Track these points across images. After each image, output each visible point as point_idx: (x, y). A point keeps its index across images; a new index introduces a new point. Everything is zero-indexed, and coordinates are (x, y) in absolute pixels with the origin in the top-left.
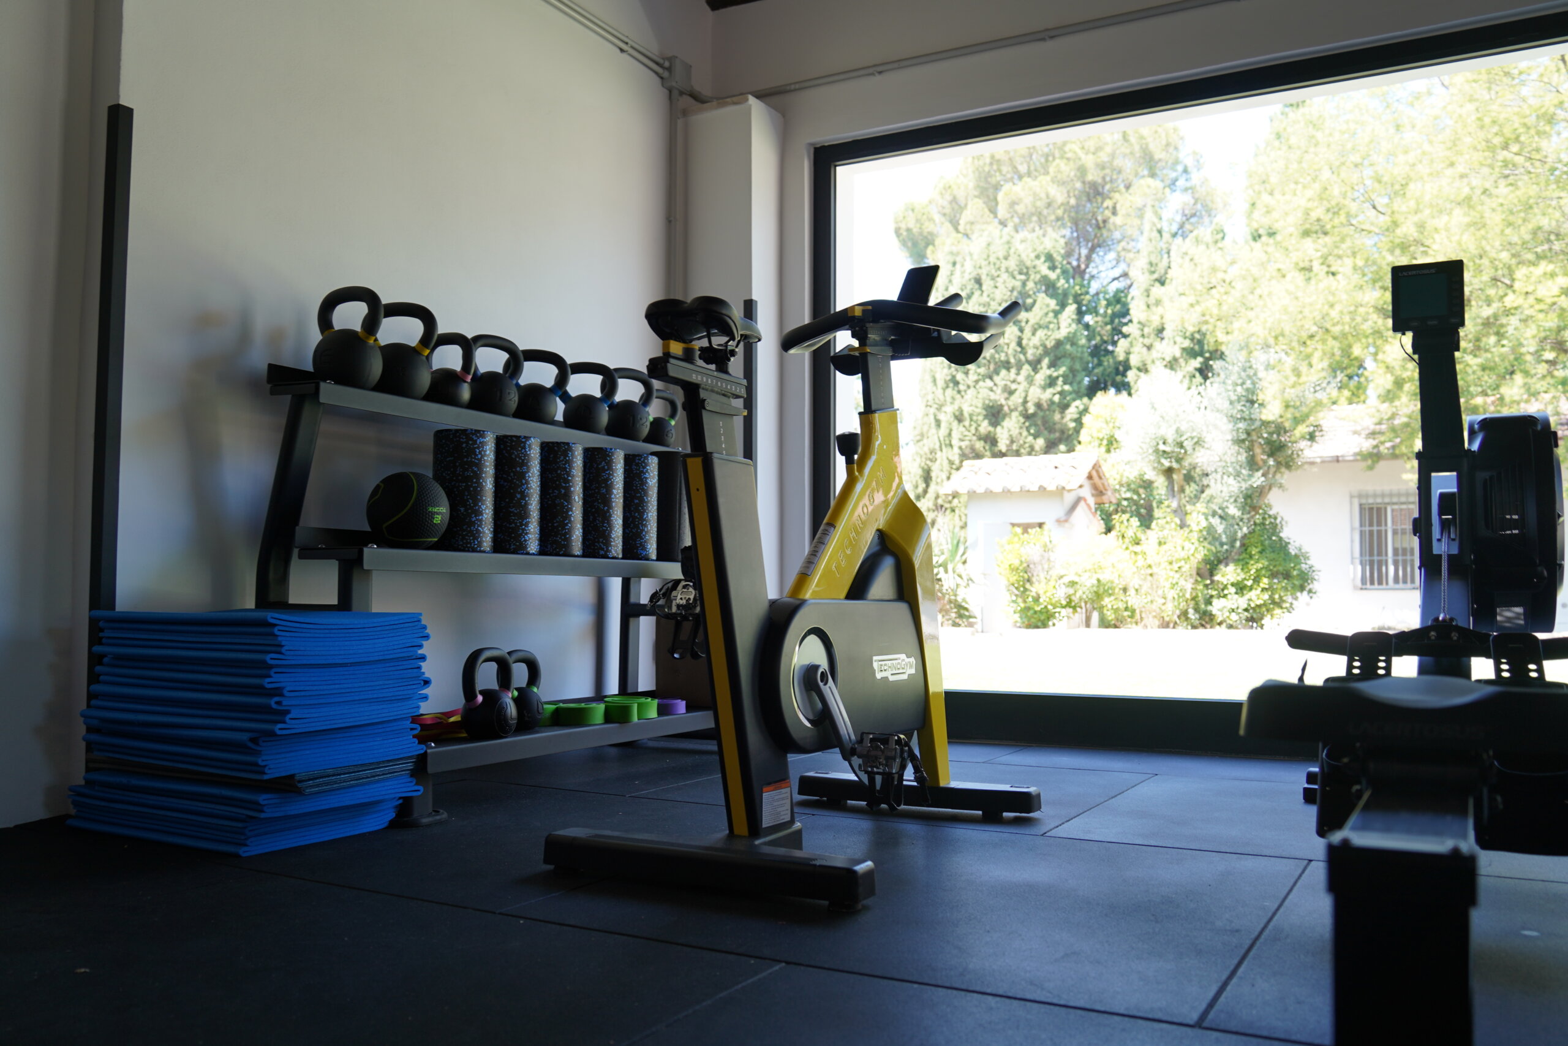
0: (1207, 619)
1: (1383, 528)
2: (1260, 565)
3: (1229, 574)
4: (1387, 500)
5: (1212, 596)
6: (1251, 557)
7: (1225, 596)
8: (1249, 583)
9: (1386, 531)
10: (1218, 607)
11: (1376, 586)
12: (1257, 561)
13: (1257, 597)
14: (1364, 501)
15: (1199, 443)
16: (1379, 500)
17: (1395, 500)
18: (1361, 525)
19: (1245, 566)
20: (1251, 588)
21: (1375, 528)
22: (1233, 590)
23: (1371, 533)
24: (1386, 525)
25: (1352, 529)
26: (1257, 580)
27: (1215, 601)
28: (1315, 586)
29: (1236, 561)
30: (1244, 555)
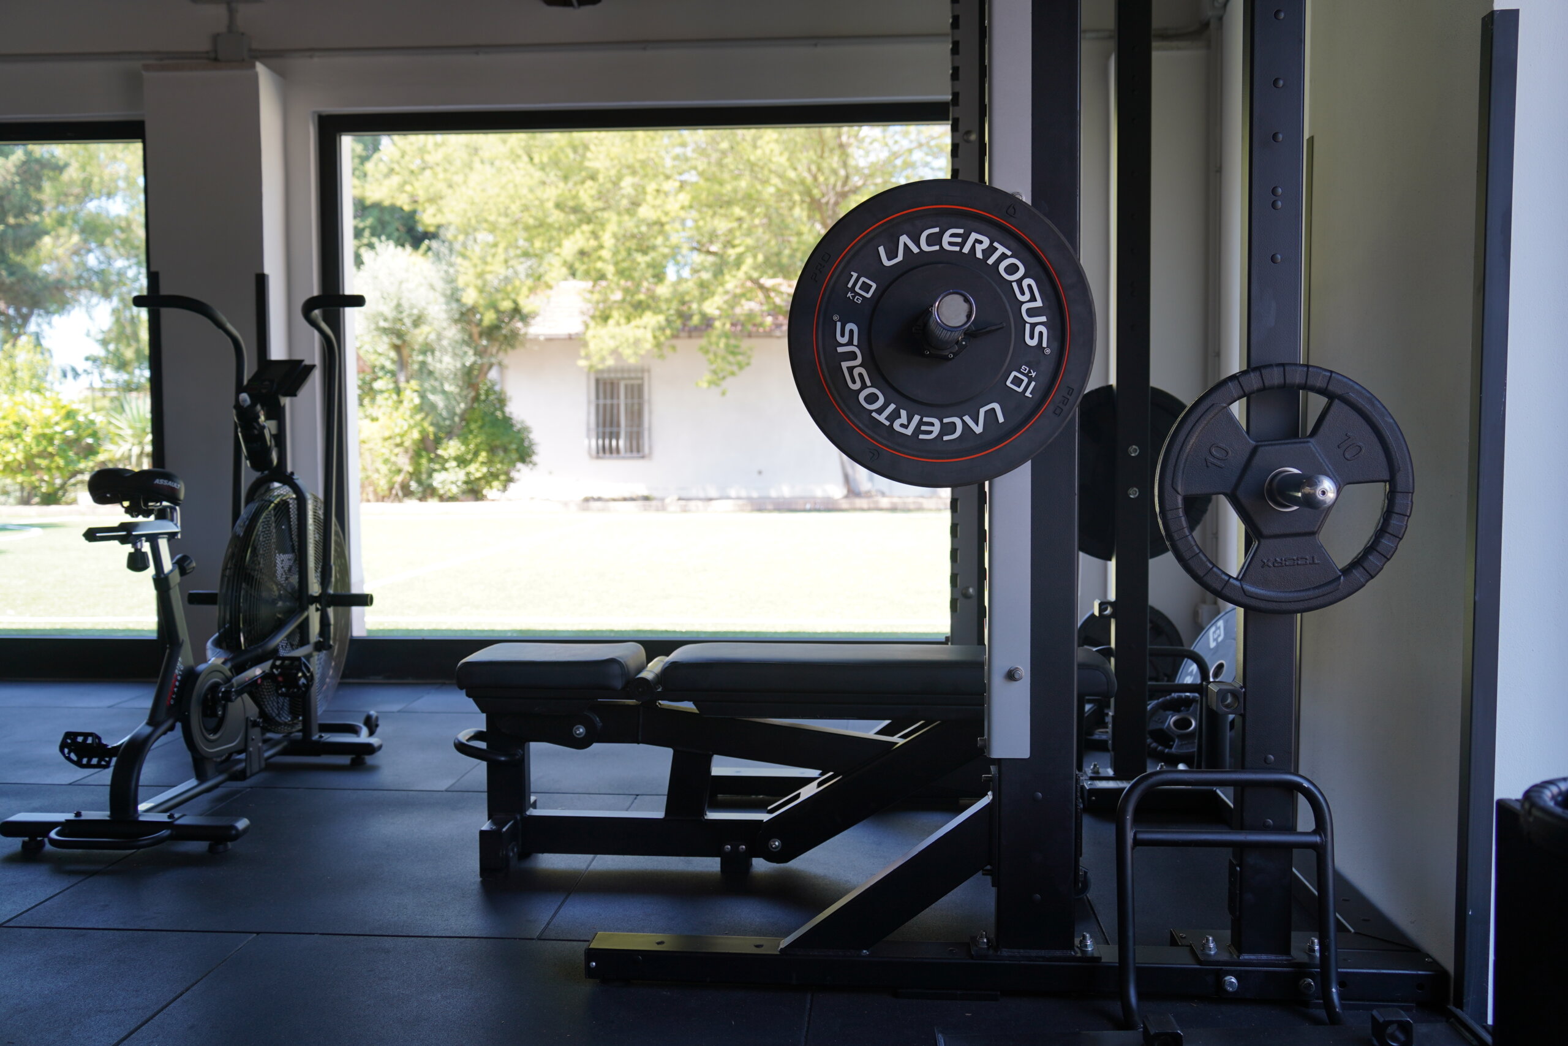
0: (428, 492)
1: (615, 402)
2: (478, 440)
3: (452, 448)
4: (619, 375)
5: (435, 470)
6: (471, 432)
7: (446, 469)
8: (469, 457)
9: (618, 405)
10: (438, 480)
11: (608, 455)
12: (476, 437)
13: (477, 470)
14: (599, 376)
15: (417, 322)
16: (612, 375)
17: (626, 375)
18: (597, 397)
19: (465, 442)
20: (471, 461)
21: (609, 402)
22: (454, 464)
23: (605, 406)
24: (618, 398)
25: (589, 402)
26: (476, 454)
27: (435, 475)
28: (535, 458)
29: (458, 436)
30: (466, 430)
